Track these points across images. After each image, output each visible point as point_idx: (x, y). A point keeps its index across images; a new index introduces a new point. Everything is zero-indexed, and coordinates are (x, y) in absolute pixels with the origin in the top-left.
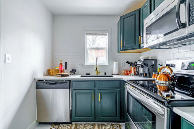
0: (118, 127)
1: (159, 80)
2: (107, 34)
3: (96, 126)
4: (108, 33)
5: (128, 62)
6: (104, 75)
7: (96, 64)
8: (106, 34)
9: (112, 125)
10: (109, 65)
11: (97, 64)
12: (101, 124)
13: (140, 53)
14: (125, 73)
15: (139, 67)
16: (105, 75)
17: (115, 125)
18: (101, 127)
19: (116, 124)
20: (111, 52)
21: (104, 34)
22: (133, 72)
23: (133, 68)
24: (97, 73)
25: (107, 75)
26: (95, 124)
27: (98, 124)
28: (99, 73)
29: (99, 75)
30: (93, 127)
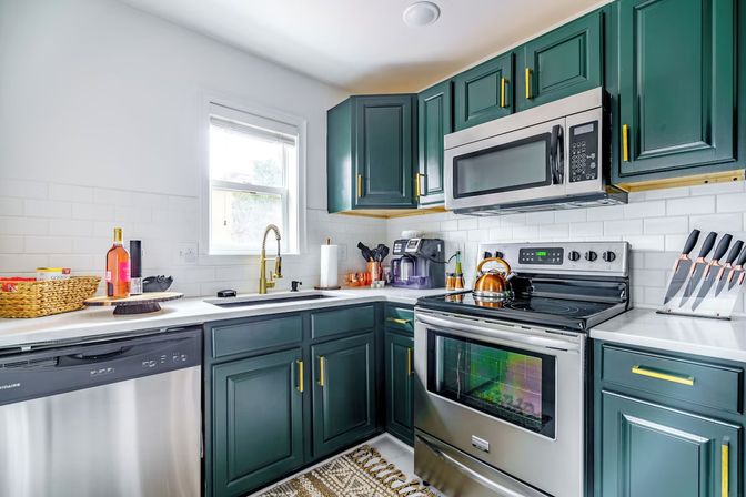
0: (370, 454)
1: (484, 289)
2: (293, 141)
3: (307, 485)
4: (296, 138)
5: (360, 245)
6: (288, 293)
7: (261, 253)
8: (291, 141)
9: (350, 455)
10: (302, 254)
11: (264, 251)
12: (315, 470)
13: (384, 219)
14: (354, 281)
15: (399, 261)
16: (294, 294)
17: (357, 454)
18: (322, 480)
19: (359, 450)
20: (307, 208)
21: (283, 138)
22: (374, 275)
23: (373, 265)
24: (266, 287)
25: (302, 291)
26: (296, 480)
27: (308, 476)
28: (272, 285)
29: (272, 294)
30: (296, 492)
